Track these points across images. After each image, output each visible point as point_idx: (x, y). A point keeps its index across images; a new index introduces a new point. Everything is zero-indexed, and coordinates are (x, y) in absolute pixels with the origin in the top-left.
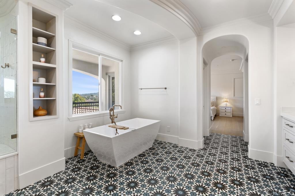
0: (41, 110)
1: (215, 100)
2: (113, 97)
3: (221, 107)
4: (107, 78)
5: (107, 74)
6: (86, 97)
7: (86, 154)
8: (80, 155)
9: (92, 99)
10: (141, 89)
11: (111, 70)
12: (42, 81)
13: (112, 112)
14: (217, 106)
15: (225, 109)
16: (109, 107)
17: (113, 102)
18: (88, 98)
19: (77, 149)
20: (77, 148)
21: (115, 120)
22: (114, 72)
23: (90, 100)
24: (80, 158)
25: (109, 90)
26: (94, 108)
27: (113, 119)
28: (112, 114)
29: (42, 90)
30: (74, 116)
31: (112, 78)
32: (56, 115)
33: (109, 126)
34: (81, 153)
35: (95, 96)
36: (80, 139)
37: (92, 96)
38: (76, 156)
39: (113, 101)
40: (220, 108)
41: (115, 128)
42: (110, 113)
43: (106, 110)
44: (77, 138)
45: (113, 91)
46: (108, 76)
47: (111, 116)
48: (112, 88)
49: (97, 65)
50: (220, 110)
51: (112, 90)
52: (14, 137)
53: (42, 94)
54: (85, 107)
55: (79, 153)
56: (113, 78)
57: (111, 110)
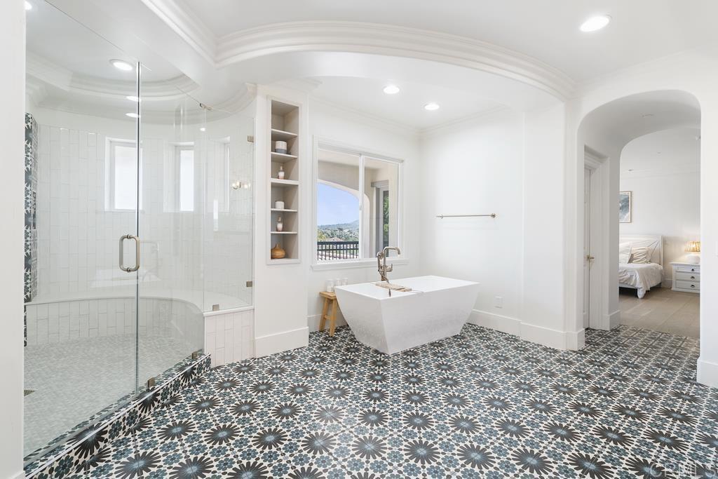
0: (277, 250)
1: (660, 246)
2: (386, 234)
3: (676, 265)
4: (372, 194)
5: (373, 184)
6: (329, 232)
7: (338, 330)
8: (329, 331)
9: (339, 237)
10: (442, 217)
11: (381, 177)
12: (280, 206)
13: (382, 261)
14: (664, 261)
15: (690, 271)
16: (377, 250)
17: (386, 243)
18: (332, 234)
19: (324, 320)
20: (324, 318)
21: (388, 275)
22: (387, 181)
23: (336, 239)
24: (328, 334)
25: (378, 218)
26: (342, 255)
27: (383, 273)
28: (382, 264)
29: (280, 220)
30: (320, 263)
31: (384, 192)
32: (297, 258)
33: (377, 285)
34: (330, 326)
35: (346, 231)
36: (329, 302)
37: (341, 230)
38: (322, 331)
39: (386, 240)
40: (674, 268)
41: (386, 287)
42: (379, 261)
43: (371, 256)
44: (324, 301)
45: (386, 221)
46: (375, 188)
47: (380, 267)
48: (384, 212)
49: (356, 168)
50: (674, 272)
51: (384, 218)
52: (249, 284)
53: (280, 226)
54: (324, 253)
55: (327, 327)
56: (386, 194)
57: (379, 257)
